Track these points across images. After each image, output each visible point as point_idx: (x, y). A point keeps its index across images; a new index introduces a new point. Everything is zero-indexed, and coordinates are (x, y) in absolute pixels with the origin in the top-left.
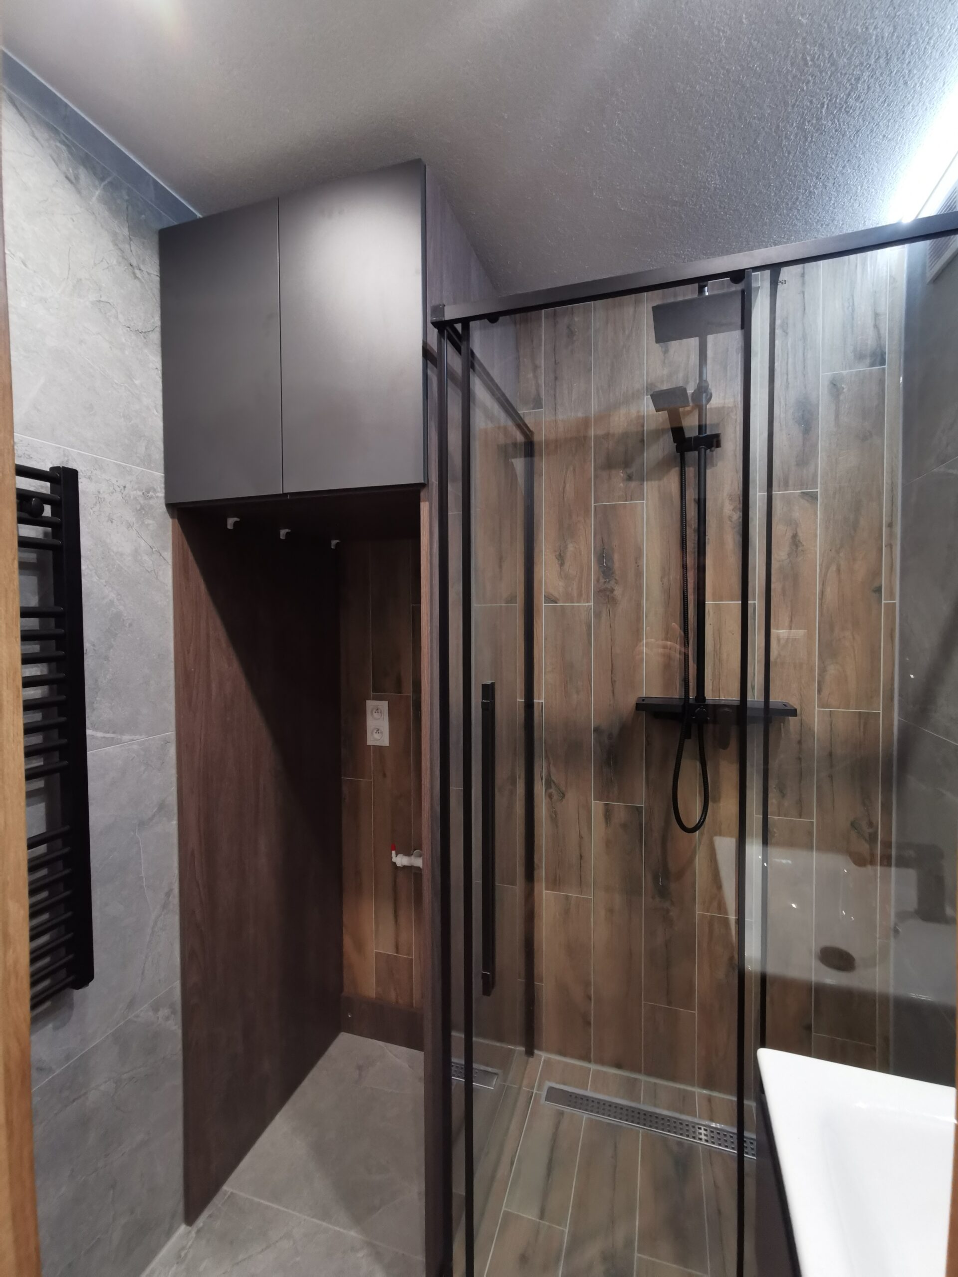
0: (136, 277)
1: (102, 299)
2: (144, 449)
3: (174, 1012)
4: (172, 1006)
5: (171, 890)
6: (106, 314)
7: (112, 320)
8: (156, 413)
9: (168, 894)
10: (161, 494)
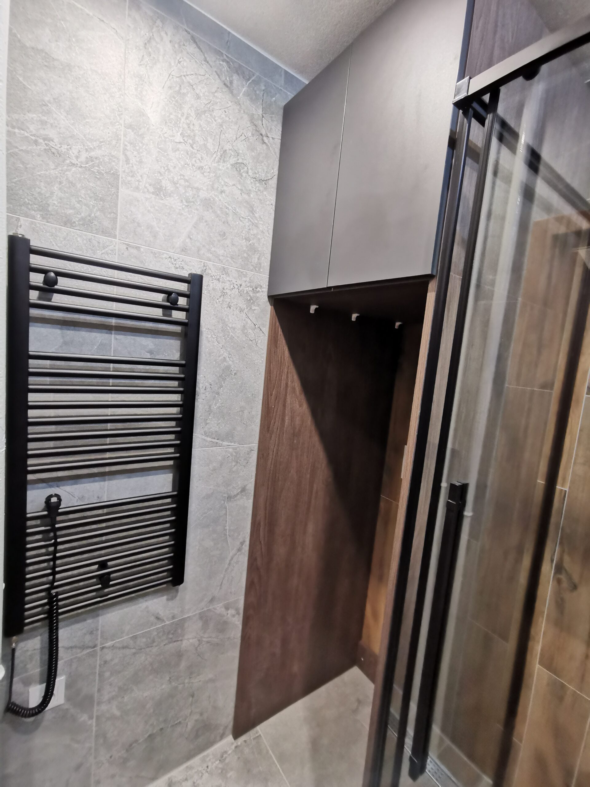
0: (264, 143)
1: (238, 162)
2: (256, 260)
3: (238, 613)
4: (237, 610)
5: (244, 541)
6: (240, 171)
7: (244, 175)
8: (268, 235)
9: (242, 543)
10: (265, 289)
